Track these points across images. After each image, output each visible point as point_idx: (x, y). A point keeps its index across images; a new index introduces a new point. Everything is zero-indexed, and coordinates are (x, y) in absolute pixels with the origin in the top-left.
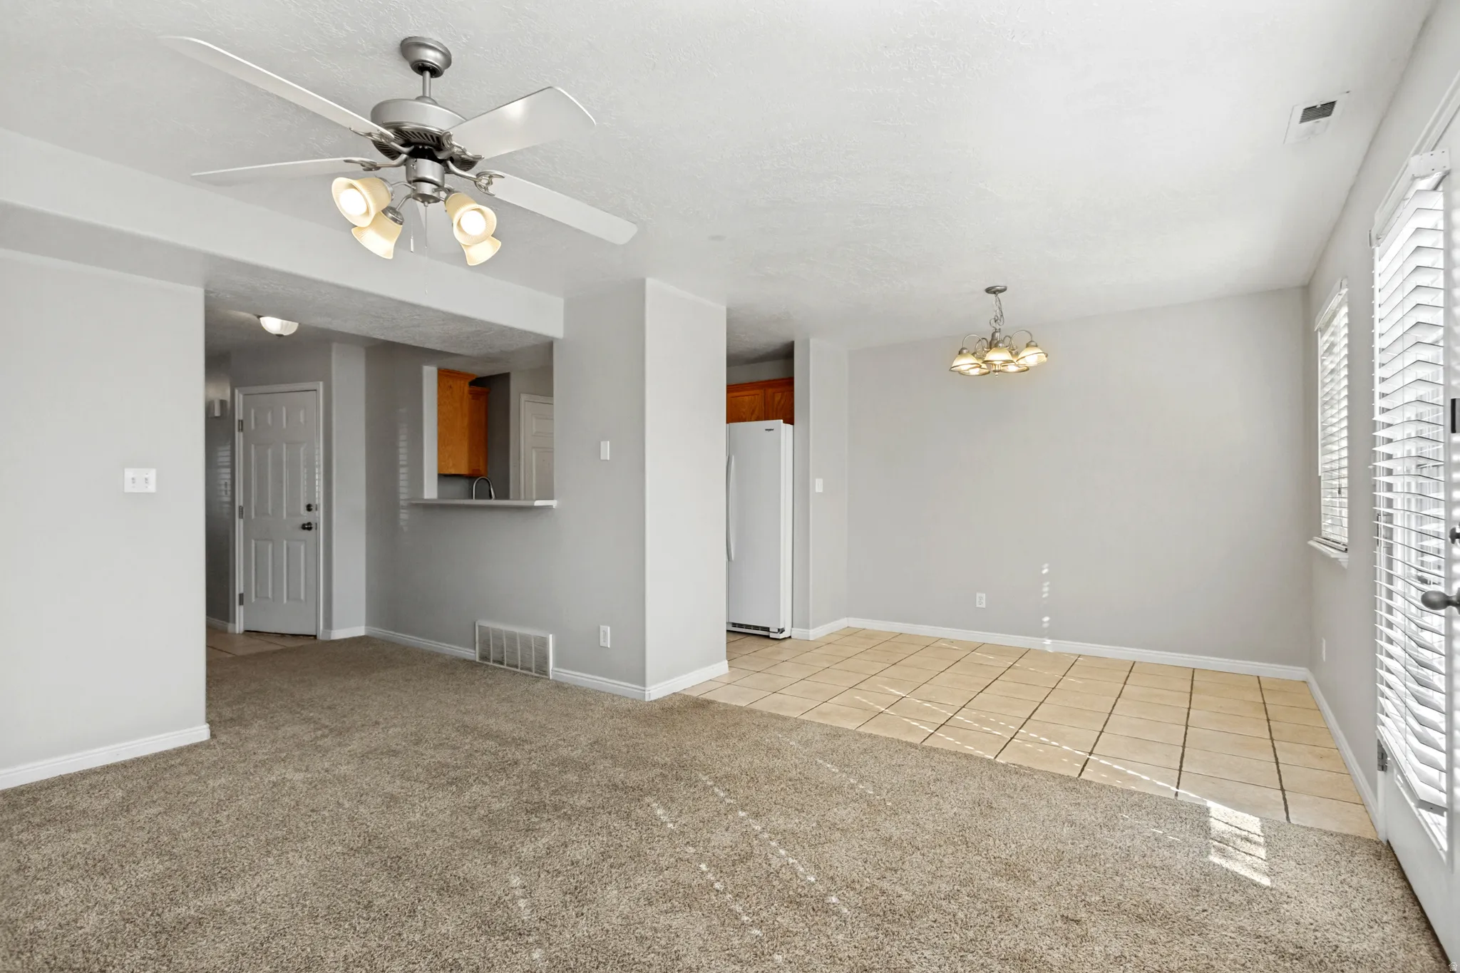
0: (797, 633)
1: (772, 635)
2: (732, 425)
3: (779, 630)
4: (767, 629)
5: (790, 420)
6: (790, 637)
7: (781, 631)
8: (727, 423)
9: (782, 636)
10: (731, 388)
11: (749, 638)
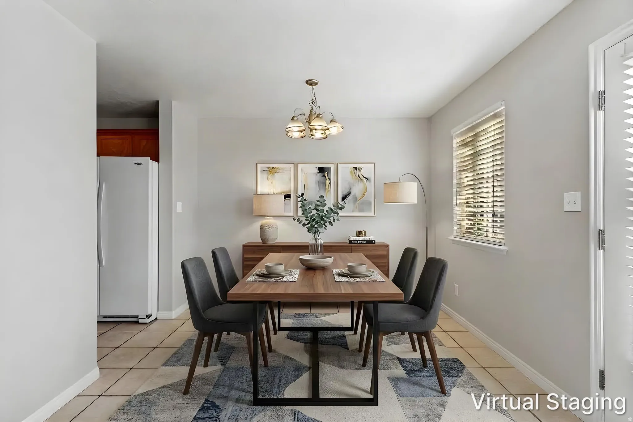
0: (162, 315)
1: (140, 321)
2: (103, 158)
3: (147, 316)
4: (137, 317)
5: (156, 158)
6: (156, 319)
7: (149, 317)
8: (98, 156)
9: (148, 321)
10: (100, 132)
11: (120, 326)
